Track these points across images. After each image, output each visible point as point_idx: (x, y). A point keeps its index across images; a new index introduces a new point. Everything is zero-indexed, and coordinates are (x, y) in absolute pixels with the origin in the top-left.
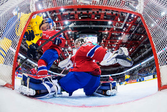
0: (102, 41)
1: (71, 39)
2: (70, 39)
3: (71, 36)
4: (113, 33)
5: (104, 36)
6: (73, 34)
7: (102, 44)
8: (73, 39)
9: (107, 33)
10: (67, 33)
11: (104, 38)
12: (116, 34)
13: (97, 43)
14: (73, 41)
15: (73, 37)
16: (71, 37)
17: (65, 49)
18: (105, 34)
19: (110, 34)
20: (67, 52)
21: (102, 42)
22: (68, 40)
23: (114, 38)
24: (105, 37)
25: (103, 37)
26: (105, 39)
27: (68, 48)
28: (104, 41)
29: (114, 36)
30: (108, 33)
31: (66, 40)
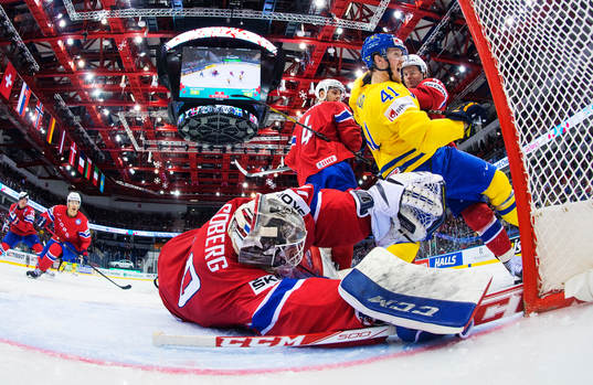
0: (283, 82)
1: (146, 69)
2: (141, 70)
3: (143, 54)
4: (331, 51)
5: (290, 60)
6: (153, 47)
7: (282, 94)
8: (152, 69)
9: (303, 46)
10: (130, 41)
11: (291, 68)
12: (346, 54)
13: (260, 90)
14: (155, 78)
15: (154, 60)
16: (146, 60)
17: (114, 111)
18: (299, 54)
19: (316, 53)
20: (124, 129)
21: (283, 88)
22: (131, 71)
23: (334, 70)
24: (297, 67)
25: (288, 65)
26: (296, 76)
27: (127, 109)
28: (288, 85)
29: (334, 60)
30: (310, 48)
31: (123, 71)
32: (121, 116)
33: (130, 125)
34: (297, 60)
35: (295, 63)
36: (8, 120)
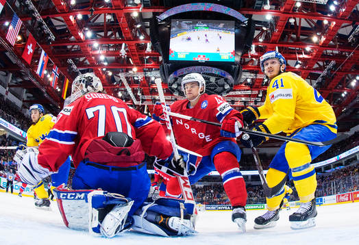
0: (253, 46)
1: (142, 38)
2: (136, 38)
3: (139, 26)
4: (292, 21)
5: (258, 29)
6: (147, 20)
7: (252, 56)
8: (147, 38)
9: (269, 17)
10: (128, 15)
11: (260, 35)
12: (304, 23)
13: (235, 53)
14: (149, 45)
15: (148, 31)
16: (142, 31)
17: (116, 73)
18: (265, 24)
19: (280, 23)
20: (123, 86)
21: (253, 52)
22: (129, 40)
23: (294, 36)
24: (264, 34)
25: (257, 33)
26: (264, 42)
27: (127, 71)
28: (257, 49)
29: (294, 28)
30: (276, 19)
31: (123, 40)
32: (122, 76)
33: (130, 83)
34: (265, 29)
35: (263, 31)
36: (30, 81)
